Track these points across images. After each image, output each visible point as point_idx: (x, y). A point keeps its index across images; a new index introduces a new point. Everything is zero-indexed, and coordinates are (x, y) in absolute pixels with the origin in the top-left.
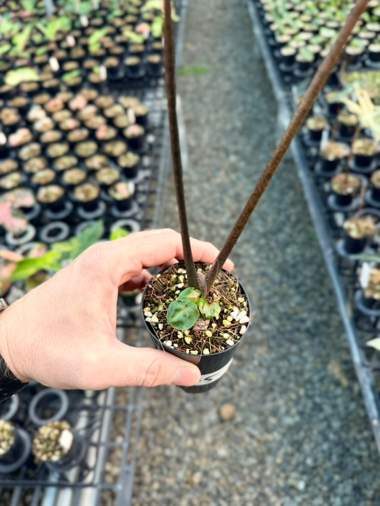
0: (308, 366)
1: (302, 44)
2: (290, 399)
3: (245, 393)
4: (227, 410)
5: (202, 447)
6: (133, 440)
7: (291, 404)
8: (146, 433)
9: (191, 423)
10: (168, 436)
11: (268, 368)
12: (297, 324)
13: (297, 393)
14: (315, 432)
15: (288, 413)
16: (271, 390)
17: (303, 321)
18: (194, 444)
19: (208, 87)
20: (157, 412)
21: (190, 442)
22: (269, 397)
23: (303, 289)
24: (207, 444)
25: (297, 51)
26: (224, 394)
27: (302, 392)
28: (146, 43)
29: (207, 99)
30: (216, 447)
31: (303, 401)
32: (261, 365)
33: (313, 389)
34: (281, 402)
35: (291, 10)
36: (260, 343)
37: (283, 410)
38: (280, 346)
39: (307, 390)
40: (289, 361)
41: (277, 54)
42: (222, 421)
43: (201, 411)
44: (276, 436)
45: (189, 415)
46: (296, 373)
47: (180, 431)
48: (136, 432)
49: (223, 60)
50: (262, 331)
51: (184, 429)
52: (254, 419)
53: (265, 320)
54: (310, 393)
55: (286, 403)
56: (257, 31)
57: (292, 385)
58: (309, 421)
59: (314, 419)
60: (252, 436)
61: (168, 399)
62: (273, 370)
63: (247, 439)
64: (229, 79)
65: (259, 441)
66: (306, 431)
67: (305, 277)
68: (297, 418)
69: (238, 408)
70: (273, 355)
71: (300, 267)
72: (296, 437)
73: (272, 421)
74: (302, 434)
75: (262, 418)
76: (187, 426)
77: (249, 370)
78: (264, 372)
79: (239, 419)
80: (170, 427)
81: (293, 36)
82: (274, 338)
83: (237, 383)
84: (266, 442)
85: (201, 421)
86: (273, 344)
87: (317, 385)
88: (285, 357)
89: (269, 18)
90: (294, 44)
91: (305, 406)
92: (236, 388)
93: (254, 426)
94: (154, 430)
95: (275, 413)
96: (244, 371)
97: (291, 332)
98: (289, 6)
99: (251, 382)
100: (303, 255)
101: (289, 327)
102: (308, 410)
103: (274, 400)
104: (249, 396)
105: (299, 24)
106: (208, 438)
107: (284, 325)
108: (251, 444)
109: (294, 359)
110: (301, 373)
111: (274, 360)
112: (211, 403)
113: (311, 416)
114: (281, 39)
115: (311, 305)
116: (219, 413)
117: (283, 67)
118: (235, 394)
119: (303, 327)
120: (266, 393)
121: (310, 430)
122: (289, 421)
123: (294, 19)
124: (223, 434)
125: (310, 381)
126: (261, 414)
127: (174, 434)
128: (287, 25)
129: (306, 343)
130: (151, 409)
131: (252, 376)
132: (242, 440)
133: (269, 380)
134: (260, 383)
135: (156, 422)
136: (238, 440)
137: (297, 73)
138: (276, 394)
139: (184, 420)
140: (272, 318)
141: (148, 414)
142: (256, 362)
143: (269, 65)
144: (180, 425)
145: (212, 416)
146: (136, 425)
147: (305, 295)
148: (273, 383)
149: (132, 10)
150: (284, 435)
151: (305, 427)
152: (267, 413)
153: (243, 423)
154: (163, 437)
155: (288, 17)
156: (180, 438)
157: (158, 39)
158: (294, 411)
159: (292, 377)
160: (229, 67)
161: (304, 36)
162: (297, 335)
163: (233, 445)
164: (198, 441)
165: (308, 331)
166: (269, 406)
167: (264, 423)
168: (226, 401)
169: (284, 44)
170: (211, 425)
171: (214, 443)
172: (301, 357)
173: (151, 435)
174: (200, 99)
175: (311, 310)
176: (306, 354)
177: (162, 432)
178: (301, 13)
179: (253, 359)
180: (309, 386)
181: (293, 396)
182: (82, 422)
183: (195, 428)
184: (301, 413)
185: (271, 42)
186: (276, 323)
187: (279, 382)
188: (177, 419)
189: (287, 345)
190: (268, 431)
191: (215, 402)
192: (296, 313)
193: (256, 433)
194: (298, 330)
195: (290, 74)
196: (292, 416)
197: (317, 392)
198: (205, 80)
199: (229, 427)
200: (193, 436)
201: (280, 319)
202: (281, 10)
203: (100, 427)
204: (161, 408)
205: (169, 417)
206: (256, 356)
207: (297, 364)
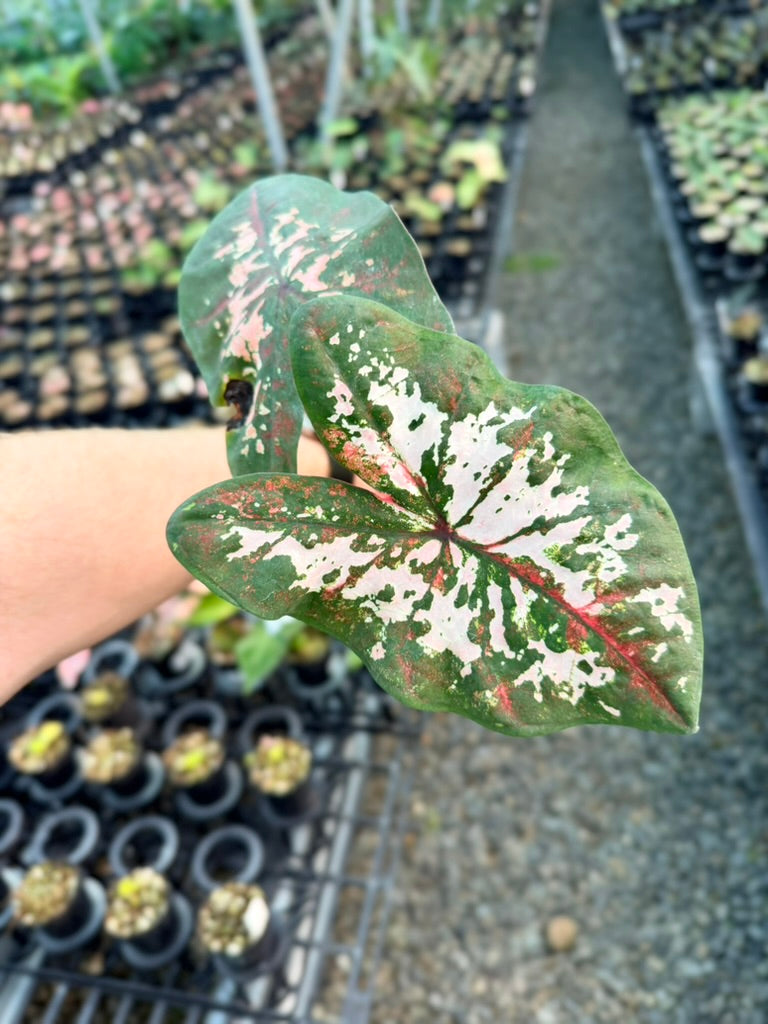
0: (738, 859)
1: (741, 219)
2: (695, 924)
3: (601, 900)
4: (562, 930)
5: (505, 999)
6: (370, 966)
7: (697, 934)
8: (397, 954)
9: (485, 947)
10: (439, 967)
11: (653, 854)
12: (718, 769)
13: (711, 912)
14: (747, 1001)
15: (689, 952)
16: (656, 900)
17: (732, 763)
18: (490, 990)
19: (560, 293)
20: (420, 914)
21: (480, 986)
22: (652, 914)
23: (735, 697)
24: (515, 995)
25: (732, 233)
26: (558, 897)
27: (722, 911)
28: (446, 218)
29: (555, 317)
30: (534, 1004)
31: (724, 931)
32: (637, 846)
33: (747, 908)
34: (675, 927)
35: (724, 156)
36: (638, 801)
37: (679, 945)
38: (679, 810)
39: (732, 909)
40: (697, 843)
41: (692, 237)
42: (549, 950)
43: (509, 926)
44: (662, 998)
45: (483, 930)
46: (710, 868)
47: (462, 961)
48: (376, 950)
49: (591, 243)
50: (645, 777)
51: (472, 958)
52: (617, 955)
53: (652, 754)
54: (740, 915)
55: (687, 931)
56: (659, 193)
57: (700, 895)
58: (735, 978)
59: (747, 974)
60: (610, 992)
61: (444, 893)
62: (663, 857)
63: (600, 996)
64: (600, 278)
65: (624, 1004)
66: (728, 997)
67: (741, 673)
68: (709, 966)
69: (583, 928)
70: (664, 828)
71: (732, 652)
72: (704, 1008)
73: (655, 964)
74: (718, 1002)
75: (634, 957)
76: (478, 953)
77: (611, 853)
78: (642, 860)
79: (585, 950)
80: (443, 949)
81: (725, 205)
82: (668, 792)
83: (585, 877)
84: (639, 1008)
85: (506, 946)
86: (665, 804)
87: (756, 901)
88: (689, 834)
89: (678, 171)
90: (726, 219)
91: (727, 942)
92: (583, 886)
93: (615, 971)
94: (413, 950)
95: (661, 948)
96: (601, 855)
97: (706, 784)
98: (718, 148)
99: (614, 879)
100: (738, 628)
101: (700, 774)
102: (733, 952)
103: (661, 920)
104: (608, 905)
105: (739, 182)
106: (520, 983)
107: (691, 769)
108: (606, 1008)
109: (708, 840)
110: (723, 871)
111: (665, 838)
112: (529, 912)
113: (739, 966)
114: (701, 210)
115: (750, 730)
116: (544, 933)
117: (704, 261)
118: (580, 899)
119: (731, 775)
120: (645, 906)
121: (738, 995)
122: (690, 969)
123: (729, 173)
124: (549, 979)
125: (739, 890)
126: (631, 947)
127: (450, 964)
128: (714, 185)
129: (737, 809)
130: (410, 909)
131: (617, 866)
132: (590, 997)
133: (652, 879)
134: (634, 882)
135: (417, 936)
136: (582, 997)
137: (731, 272)
138: (665, 908)
139: (472, 939)
140: (667, 751)
141: (403, 917)
142: (627, 839)
143: (678, 256)
144: (464, 947)
145: (530, 938)
146: (377, 935)
147: (739, 710)
148: (661, 885)
149: (424, 160)
150: (679, 998)
151: (726, 987)
152: (645, 947)
153: (594, 961)
154: (428, 968)
155: (716, 171)
156: (461, 975)
157: (468, 212)
158: (702, 949)
159: (702, 877)
160: (602, 258)
161: (747, 205)
162: (717, 792)
163: (570, 1004)
164: (497, 985)
165: (741, 784)
166: (649, 931)
167: (637, 967)
168: (561, 912)
169: (706, 221)
170: (527, 957)
171: (530, 994)
172: (722, 837)
173: (406, 960)
174: (542, 318)
175: (749, 743)
176: (733, 832)
177: (427, 956)
178: (743, 160)
179: (620, 831)
180: (737, 901)
181: (703, 918)
182: (283, 899)
183: (493, 957)
184: (719, 957)
185: (683, 215)
186: (675, 763)
187: (673, 884)
188: (459, 935)
189: (695, 809)
190: (645, 985)
191: (539, 911)
192: (717, 746)
193: (619, 986)
194: (720, 780)
195: (718, 273)
196: (700, 961)
197: (756, 916)
198: (553, 280)
199: (564, 965)
200: (490, 973)
201: (684, 756)
202: (703, 156)
203: (314, 914)
204: (429, 909)
205: (444, 930)
206: (628, 825)
207: (714, 850)
